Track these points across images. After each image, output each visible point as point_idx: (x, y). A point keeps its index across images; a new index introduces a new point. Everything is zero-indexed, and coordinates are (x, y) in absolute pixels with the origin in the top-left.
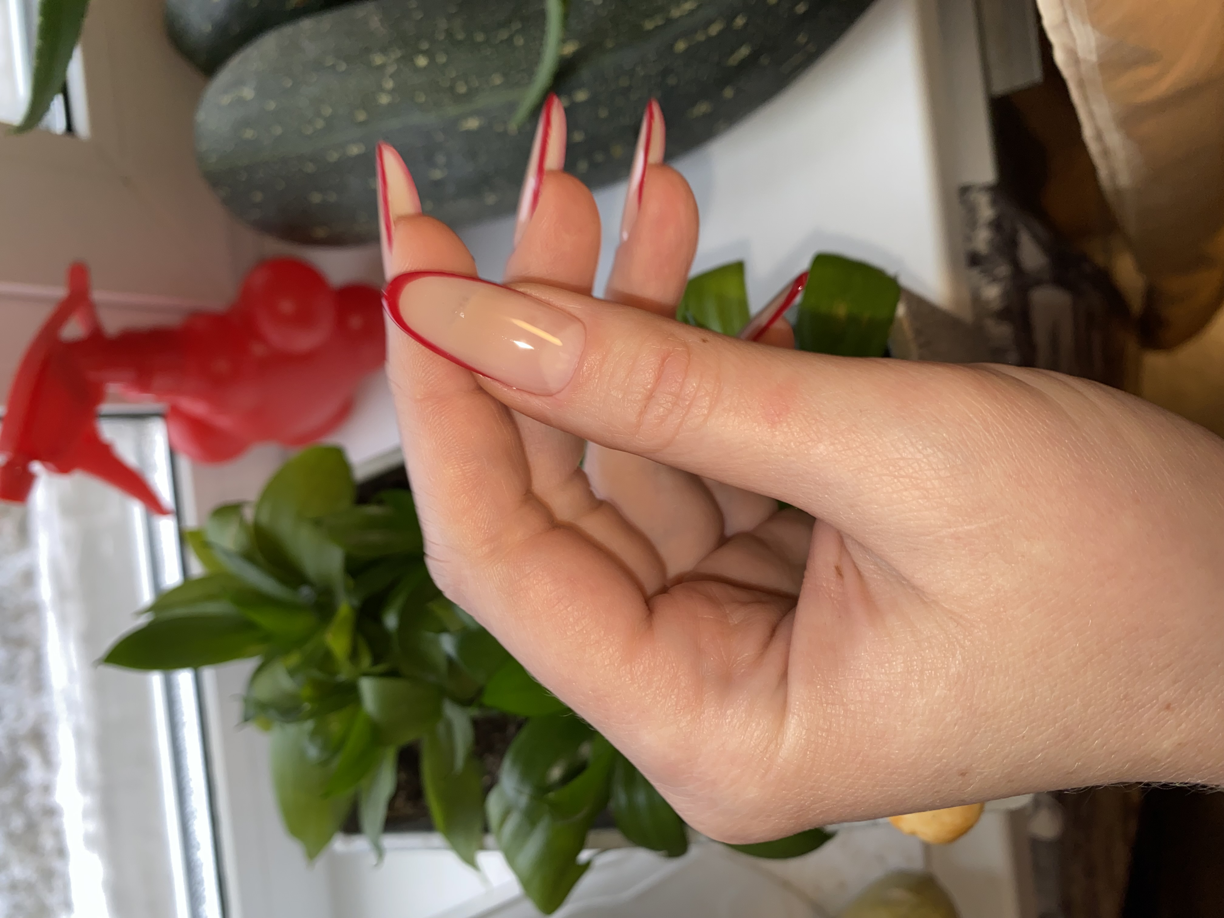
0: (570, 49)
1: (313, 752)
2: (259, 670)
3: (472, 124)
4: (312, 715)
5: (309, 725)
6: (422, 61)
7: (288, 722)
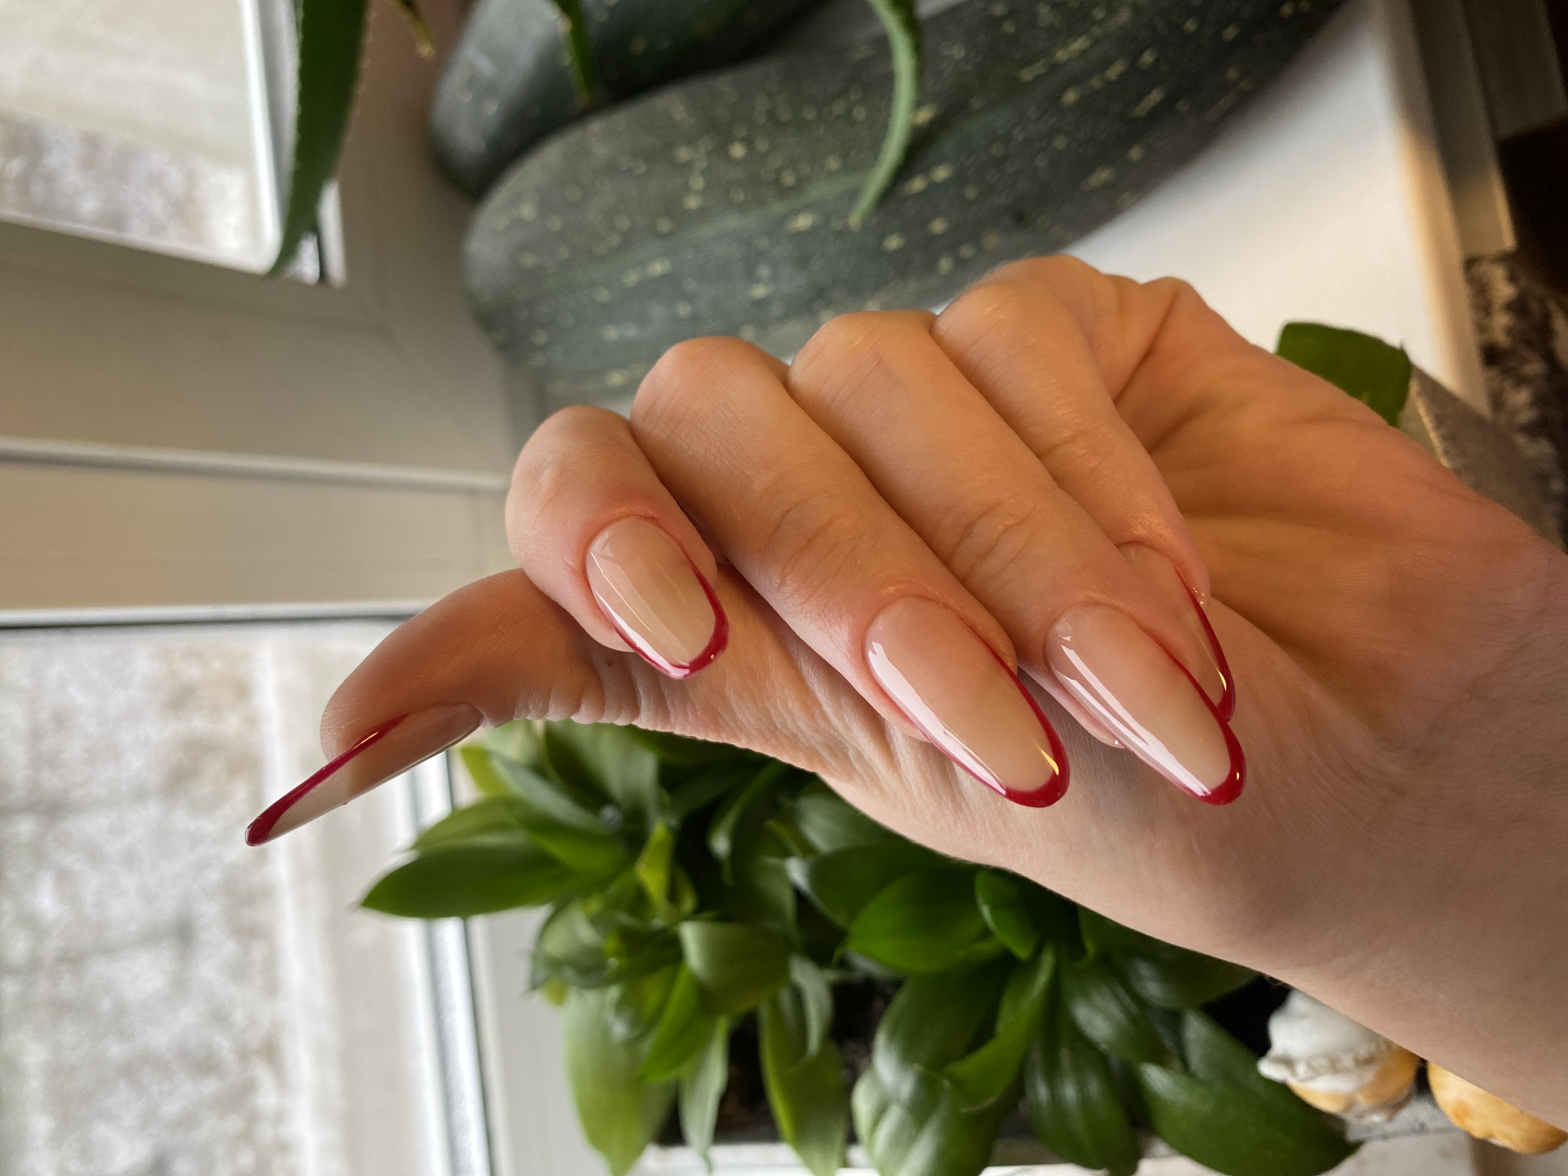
0: (925, 115)
1: (619, 1029)
2: (550, 921)
3: (803, 222)
4: (618, 977)
5: (614, 993)
6: (738, 151)
7: (589, 987)
